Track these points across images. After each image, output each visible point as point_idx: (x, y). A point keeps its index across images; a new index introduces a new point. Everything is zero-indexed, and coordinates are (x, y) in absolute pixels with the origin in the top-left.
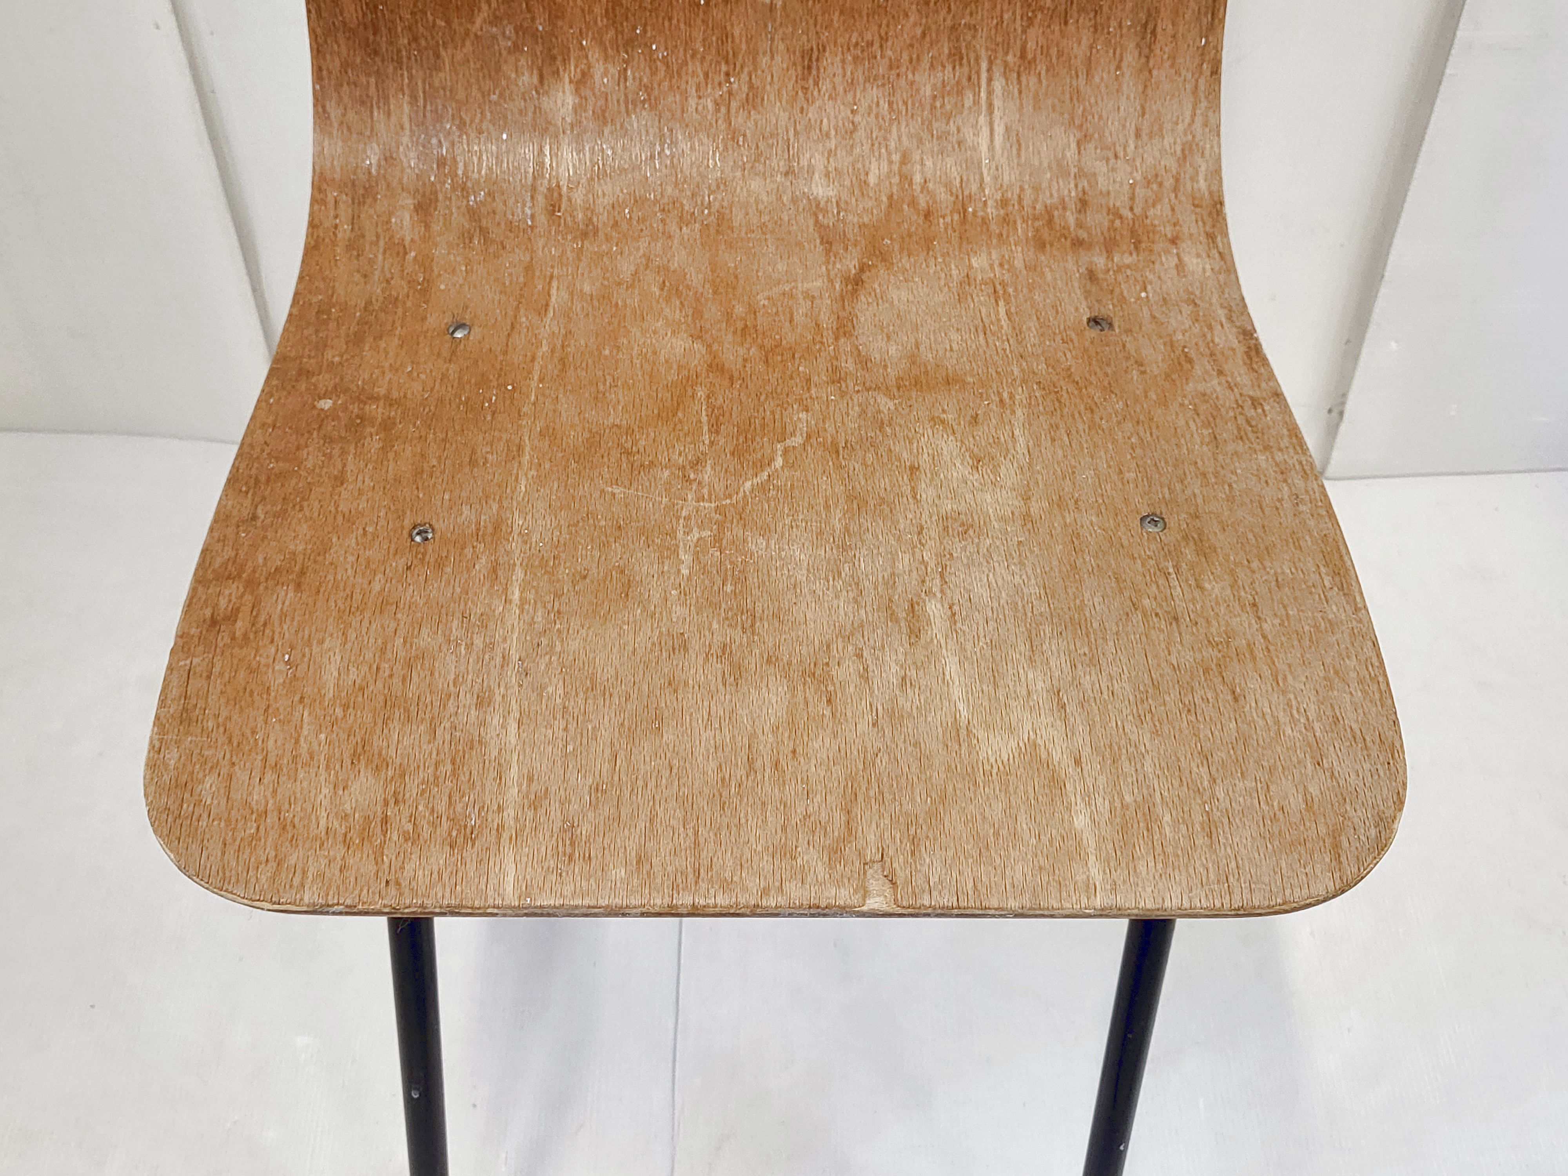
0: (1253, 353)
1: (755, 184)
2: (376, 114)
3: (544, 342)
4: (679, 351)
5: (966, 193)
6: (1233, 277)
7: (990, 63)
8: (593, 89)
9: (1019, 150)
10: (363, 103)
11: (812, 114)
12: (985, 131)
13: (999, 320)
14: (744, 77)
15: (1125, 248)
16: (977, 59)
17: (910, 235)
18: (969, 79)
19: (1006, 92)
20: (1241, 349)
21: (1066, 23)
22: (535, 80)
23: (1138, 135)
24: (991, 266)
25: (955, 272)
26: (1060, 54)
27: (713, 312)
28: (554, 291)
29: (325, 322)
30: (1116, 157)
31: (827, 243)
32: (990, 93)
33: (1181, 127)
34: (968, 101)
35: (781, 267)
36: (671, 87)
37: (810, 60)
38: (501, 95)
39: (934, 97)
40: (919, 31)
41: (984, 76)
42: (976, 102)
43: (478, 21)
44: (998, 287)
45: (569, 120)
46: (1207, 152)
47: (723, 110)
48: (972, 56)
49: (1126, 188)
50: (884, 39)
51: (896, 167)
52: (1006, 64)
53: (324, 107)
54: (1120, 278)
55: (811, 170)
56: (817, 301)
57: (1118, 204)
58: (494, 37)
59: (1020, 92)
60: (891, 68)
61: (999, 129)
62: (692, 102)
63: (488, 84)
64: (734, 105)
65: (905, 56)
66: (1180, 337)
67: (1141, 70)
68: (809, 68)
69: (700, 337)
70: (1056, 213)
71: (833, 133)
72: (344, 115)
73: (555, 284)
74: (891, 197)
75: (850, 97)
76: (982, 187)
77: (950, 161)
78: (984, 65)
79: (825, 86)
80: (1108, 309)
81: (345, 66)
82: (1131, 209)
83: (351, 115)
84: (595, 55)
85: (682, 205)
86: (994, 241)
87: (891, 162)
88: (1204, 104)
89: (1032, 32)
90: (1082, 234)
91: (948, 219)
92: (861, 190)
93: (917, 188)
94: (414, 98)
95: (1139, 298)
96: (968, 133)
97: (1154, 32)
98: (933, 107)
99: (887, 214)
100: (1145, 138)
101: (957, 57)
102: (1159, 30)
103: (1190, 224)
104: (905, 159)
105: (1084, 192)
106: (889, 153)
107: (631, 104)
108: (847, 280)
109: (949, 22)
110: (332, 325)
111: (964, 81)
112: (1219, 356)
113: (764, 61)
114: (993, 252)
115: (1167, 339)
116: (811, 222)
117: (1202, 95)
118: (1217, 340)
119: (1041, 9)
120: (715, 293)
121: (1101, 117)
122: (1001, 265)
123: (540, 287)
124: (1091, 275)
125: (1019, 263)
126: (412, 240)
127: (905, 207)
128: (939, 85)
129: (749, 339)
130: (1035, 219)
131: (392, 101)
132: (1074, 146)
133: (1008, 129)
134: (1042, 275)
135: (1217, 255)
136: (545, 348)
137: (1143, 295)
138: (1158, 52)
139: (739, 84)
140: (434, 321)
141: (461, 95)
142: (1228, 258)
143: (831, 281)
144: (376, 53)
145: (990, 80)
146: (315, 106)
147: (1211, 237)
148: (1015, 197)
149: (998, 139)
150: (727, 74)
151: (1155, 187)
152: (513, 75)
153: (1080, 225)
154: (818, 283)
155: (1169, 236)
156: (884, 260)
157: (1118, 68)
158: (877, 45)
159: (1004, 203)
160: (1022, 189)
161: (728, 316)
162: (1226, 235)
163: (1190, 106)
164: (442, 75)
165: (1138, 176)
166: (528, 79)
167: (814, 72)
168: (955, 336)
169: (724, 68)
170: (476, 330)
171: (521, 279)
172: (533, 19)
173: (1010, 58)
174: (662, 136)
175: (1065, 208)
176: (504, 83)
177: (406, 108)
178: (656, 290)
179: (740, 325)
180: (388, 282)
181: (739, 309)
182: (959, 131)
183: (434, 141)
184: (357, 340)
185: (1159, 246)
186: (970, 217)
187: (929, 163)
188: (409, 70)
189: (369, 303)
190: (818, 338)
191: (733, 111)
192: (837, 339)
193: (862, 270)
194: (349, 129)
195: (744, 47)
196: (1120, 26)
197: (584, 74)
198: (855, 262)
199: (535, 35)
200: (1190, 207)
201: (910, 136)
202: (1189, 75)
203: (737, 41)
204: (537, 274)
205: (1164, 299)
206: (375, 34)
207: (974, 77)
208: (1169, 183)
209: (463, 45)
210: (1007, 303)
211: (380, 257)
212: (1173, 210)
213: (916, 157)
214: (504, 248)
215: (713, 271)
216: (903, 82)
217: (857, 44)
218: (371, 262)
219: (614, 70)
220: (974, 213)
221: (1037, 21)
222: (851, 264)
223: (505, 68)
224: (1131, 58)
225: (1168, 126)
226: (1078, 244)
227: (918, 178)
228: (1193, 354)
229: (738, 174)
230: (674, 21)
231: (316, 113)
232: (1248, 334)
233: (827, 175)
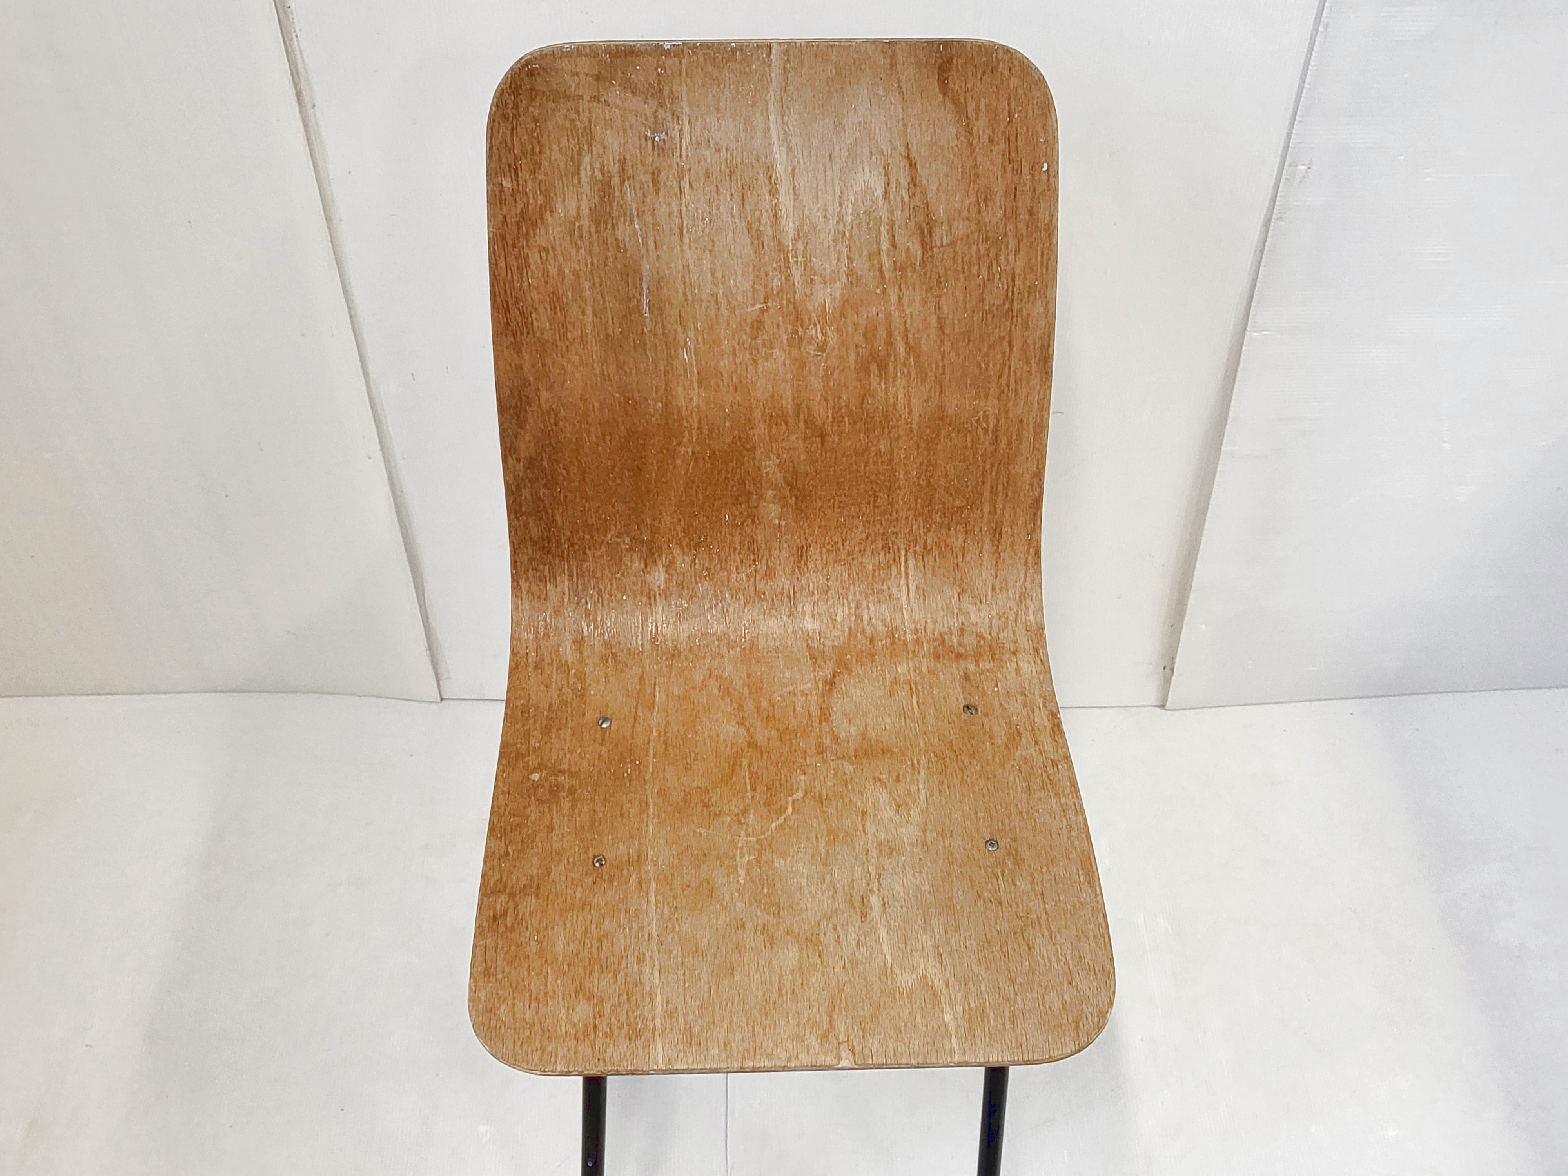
0: (1056, 729)
1: (772, 622)
2: (548, 585)
3: (654, 730)
4: (731, 734)
5: (894, 625)
6: (1048, 676)
7: (906, 551)
8: (676, 570)
9: (924, 600)
10: (541, 580)
11: (804, 581)
12: (904, 589)
13: (913, 708)
14: (764, 561)
15: (986, 658)
16: (899, 550)
17: (862, 652)
18: (894, 560)
19: (916, 566)
20: (1049, 726)
21: (949, 530)
22: (642, 566)
23: (993, 589)
24: (909, 671)
25: (888, 676)
26: (946, 546)
27: (749, 706)
28: (657, 694)
29: (527, 719)
30: (981, 602)
31: (814, 658)
32: (906, 567)
33: (1018, 584)
34: (894, 572)
35: (787, 675)
36: (721, 569)
37: (802, 551)
38: (623, 575)
39: (874, 571)
40: (864, 536)
41: (903, 559)
42: (899, 572)
43: (609, 536)
44: (913, 686)
45: (662, 587)
46: (1034, 599)
47: (752, 580)
48: (895, 547)
49: (987, 621)
50: (844, 541)
51: (853, 611)
52: (915, 551)
53: (518, 583)
54: (982, 677)
55: (804, 613)
56: (809, 697)
57: (982, 630)
58: (618, 544)
59: (924, 567)
60: (849, 555)
61: (912, 588)
62: (734, 576)
63: (615, 569)
64: (758, 577)
65: (857, 549)
66: (1015, 718)
67: (993, 554)
68: (802, 556)
69: (743, 724)
70: (946, 637)
71: (816, 592)
72: (530, 587)
73: (657, 689)
74: (850, 629)
75: (825, 572)
76: (903, 623)
77: (884, 607)
78: (903, 552)
79: (811, 565)
80: (975, 699)
81: (531, 560)
82: (990, 634)
83: (534, 587)
84: (677, 551)
85: (729, 636)
86: (911, 655)
87: (850, 608)
88: (1031, 571)
89: (930, 534)
90: (962, 650)
91: (884, 642)
92: (833, 624)
93: (866, 623)
94: (571, 576)
95: (993, 690)
96: (894, 591)
97: (1000, 534)
98: (874, 576)
99: (849, 639)
100: (998, 591)
101: (886, 548)
102: (1003, 531)
103: (1024, 641)
104: (858, 607)
105: (963, 624)
106: (849, 603)
107: (698, 578)
108: (825, 682)
109: (881, 531)
110: (531, 721)
111: (891, 562)
112: (1037, 731)
113: (775, 553)
114: (910, 662)
115: (1008, 721)
116: (805, 645)
117: (1030, 566)
118: (1036, 719)
119: (935, 523)
120: (750, 693)
121: (971, 580)
122: (915, 671)
123: (649, 691)
124: (966, 677)
125: (924, 670)
126: (573, 663)
127: (859, 634)
128: (877, 564)
129: (771, 725)
130: (934, 641)
131: (558, 578)
132: (956, 596)
133: (917, 587)
134: (938, 677)
135: (1039, 662)
136: (655, 734)
137: (996, 689)
138: (1003, 543)
139: (762, 567)
140: (591, 716)
141: (599, 575)
142: (1046, 664)
143: (817, 683)
144: (549, 552)
145: (906, 562)
146: (512, 582)
147: (1036, 650)
148: (922, 628)
149: (912, 594)
150: (754, 561)
151: (1003, 619)
152: (629, 564)
153: (960, 644)
154: (809, 685)
155: (1012, 649)
156: (847, 668)
157: (981, 552)
158: (840, 543)
159: (916, 631)
160: (926, 622)
161: (758, 708)
162: (1045, 648)
163: (1023, 572)
164: (588, 564)
165: (994, 613)
166: (638, 565)
167: (804, 558)
168: (887, 720)
169: (752, 557)
170: (614, 722)
171: (638, 687)
172: (641, 534)
173: (917, 548)
174: (716, 596)
175: (951, 634)
176: (624, 567)
177: (567, 583)
178: (716, 691)
179: (765, 714)
180: (560, 690)
181: (765, 704)
182: (889, 589)
183: (583, 601)
184: (547, 730)
185: (1006, 657)
186: (896, 640)
187: (872, 608)
188: (568, 561)
189: (551, 705)
190: (810, 723)
191: (757, 581)
192: (820, 723)
193: (834, 676)
194: (532, 594)
195: (763, 545)
196: (981, 530)
197: (670, 562)
198: (830, 670)
199: (642, 542)
200: (1024, 632)
201: (861, 593)
202: (1022, 556)
203: (759, 543)
204: (647, 682)
205: (1008, 692)
206: (549, 543)
207: (897, 559)
208: (1012, 617)
209: (600, 548)
210: (917, 696)
211: (555, 673)
212: (1014, 633)
213: (865, 604)
214: (626, 666)
215: (748, 677)
216: (856, 561)
217: (828, 543)
218: (550, 677)
219: (688, 559)
220: (899, 639)
221: (932, 530)
222: (828, 672)
223: (624, 559)
224: (987, 546)
225: (1011, 584)
226: (959, 656)
227: (866, 617)
228: (1022, 730)
229: (762, 617)
230: (723, 533)
231: (513, 588)
232: (1054, 715)
233: (813, 616)
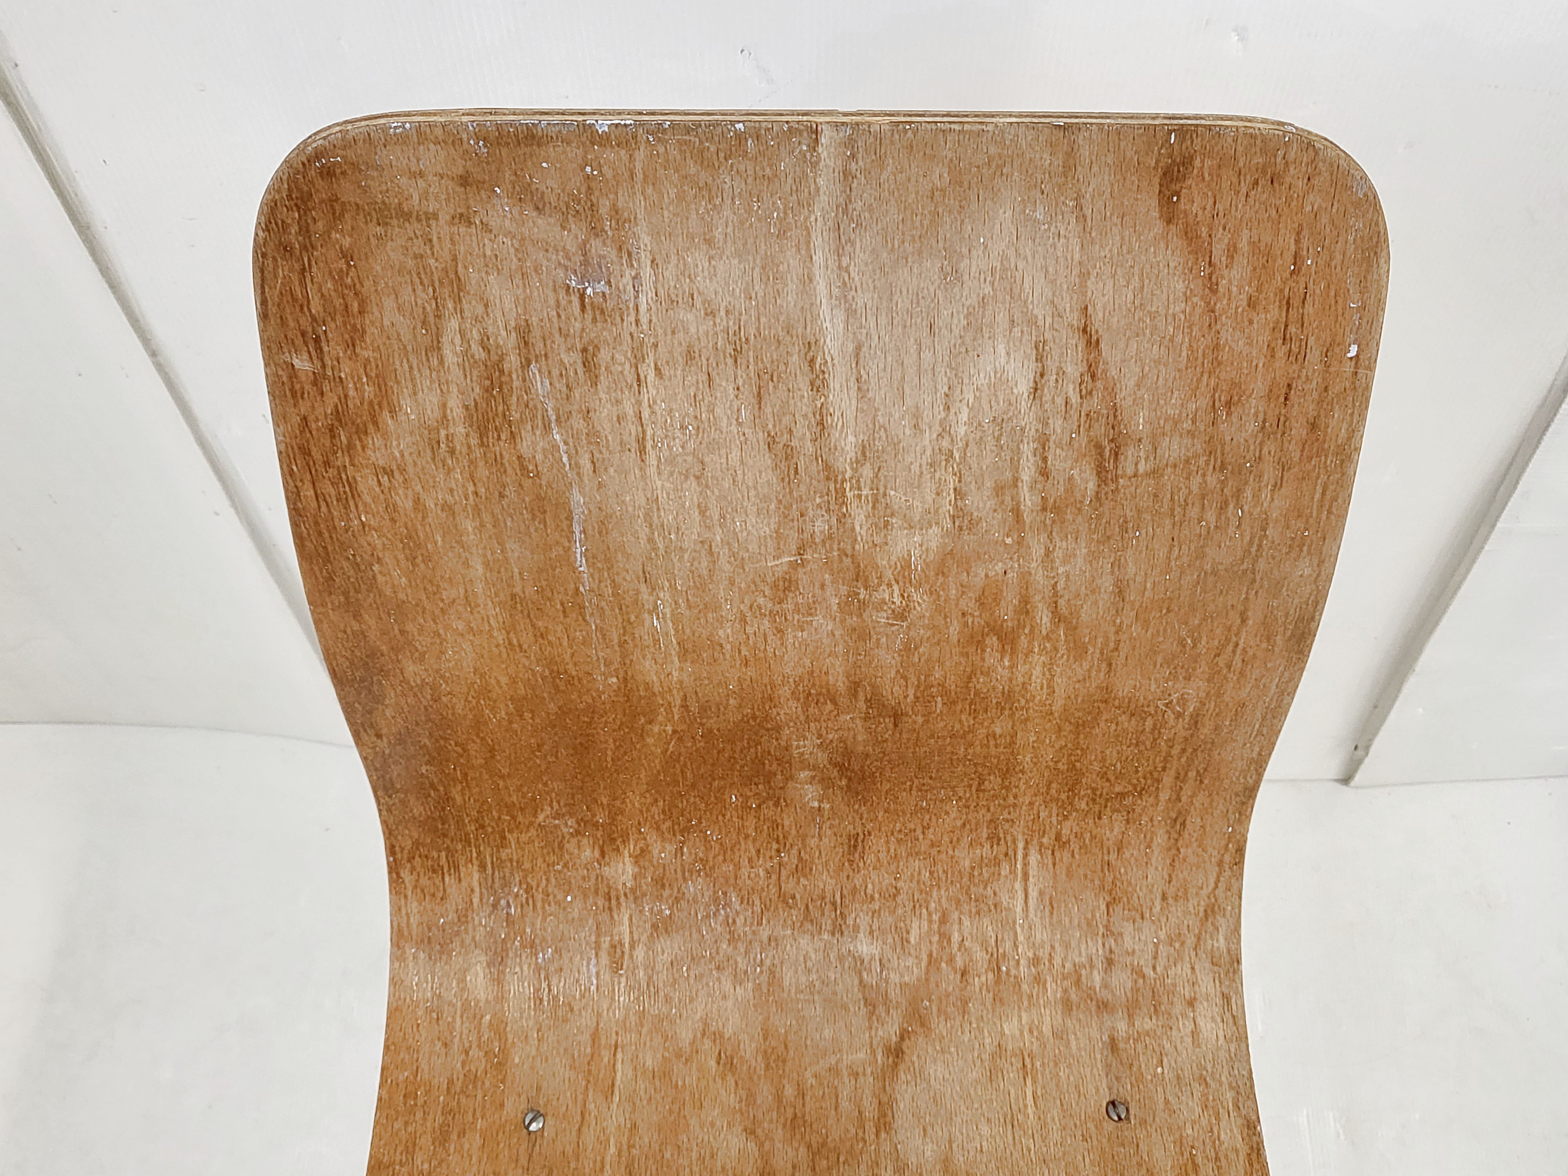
0: (1254, 1156)
1: (804, 941)
2: (447, 879)
3: (612, 1141)
4: (734, 1153)
5: (1001, 951)
6: (1243, 1046)
7: (1027, 842)
8: (651, 862)
9: (1052, 913)
10: (434, 871)
11: (858, 881)
12: (1020, 895)
13: (1026, 1106)
14: (794, 851)
15: (1145, 1010)
16: (1014, 842)
17: (948, 995)
18: (1006, 855)
19: (1041, 864)
20: (1243, 1150)
21: (1100, 818)
22: (597, 854)
23: (1164, 898)
24: (1022, 1033)
25: (988, 1041)
26: (1093, 837)
27: (765, 1093)
28: (619, 1066)
29: (412, 1111)
30: (1142, 918)
31: (871, 1005)
32: (1025, 865)
33: (1204, 892)
34: (1005, 869)
35: (827, 1033)
36: (725, 860)
37: (856, 840)
38: (565, 865)
39: (973, 868)
40: (959, 823)
41: (1020, 856)
42: (1013, 871)
43: (541, 817)
44: (1028, 1061)
45: (629, 885)
46: (1228, 913)
47: (774, 877)
48: (1009, 838)
49: (1151, 946)
50: (925, 829)
51: (935, 926)
52: (1041, 845)
53: (398, 874)
54: (1140, 1047)
55: (856, 928)
56: (861, 1079)
57: (1142, 963)
58: (556, 826)
59: (1054, 864)
60: (932, 845)
61: (1033, 894)
62: (745, 871)
63: (552, 858)
64: (784, 872)
65: (946, 838)
66: (1190, 1132)
67: (1169, 849)
68: (855, 847)
69: (753, 1132)
70: (1083, 972)
71: (877, 896)
72: (417, 881)
73: (619, 1055)
74: (930, 955)
75: (893, 867)
76: (1016, 946)
77: (986, 921)
78: (1021, 845)
79: (870, 859)
80: (1126, 1091)
81: (417, 844)
82: (1154, 968)
83: (424, 881)
84: (652, 837)
85: (736, 962)
86: (1026, 1003)
87: (930, 922)
88: (1228, 873)
89: (1068, 824)
90: (1106, 995)
91: (983, 979)
92: (903, 948)
93: (955, 947)
94: (482, 867)
95: (1155, 1075)
96: (1004, 899)
97: (1183, 824)
98: (971, 876)
99: (928, 971)
100: (1170, 901)
101: (994, 839)
102: (1188, 822)
103: (1207, 985)
104: (944, 920)
105: (1111, 951)
106: (930, 914)
107: (688, 873)
108: (888, 1050)
109: (988, 817)
110: (419, 1115)
111: (1001, 857)
112: (1224, 1162)
113: (813, 842)
114: (1024, 1016)
115: (1177, 1136)
116: (856, 982)
117: (1227, 867)
118: (1223, 1136)
119: (1077, 810)
120: (767, 1067)
121: (1130, 883)
122: (1031, 1031)
123: (606, 1060)
124: (1113, 1045)
125: (1046, 1030)
126: (487, 1001)
127: (944, 965)
128: (978, 859)
129: (798, 1136)
130: (1064, 978)
131: (463, 869)
132: (1103, 907)
133: (1041, 893)
134: (1068, 1045)
135: (1231, 1021)
136: (613, 1150)
137: (1159, 1070)
138: (1187, 836)
139: (790, 859)
140: (513, 1107)
141: (527, 865)
142: (1241, 1022)
143: (873, 1052)
144: (445, 835)
145: (1025, 856)
146: (390, 873)
147: (1226, 998)
148: (1047, 956)
149: (1032, 903)
150: (778, 851)
151: (1177, 945)
152: (576, 851)
153: (1105, 986)
154: (861, 1055)
155: (1187, 997)
156: (923, 1025)
157: (1149, 847)
158: (919, 831)
159: (1035, 961)
160: (1053, 947)
161: (779, 1097)
162: (1240, 994)
163: (1215, 875)
164: (508, 851)
165: (1162, 935)
166: (588, 853)
167: (860, 848)
168: (985, 1129)
169: (775, 846)
170: (550, 1121)
171: (589, 1050)
172: (594, 815)
173: (1045, 840)
174: (716, 900)
175: (1092, 967)
176: (567, 857)
177: (476, 876)
178: (713, 1063)
179: (789, 1114)
180: (467, 1053)
181: (789, 1091)
182: (995, 894)
183: (503, 902)
184: (442, 1137)
185: (1178, 1008)
186: (1004, 975)
187: (966, 922)
188: (477, 847)
189: (451, 1082)
190: (861, 1134)
191: (783, 878)
192: (877, 1135)
193: (902, 1038)
194: (423, 891)
195: (794, 832)
196: (1151, 820)
197: (642, 850)
198: (896, 1027)
199: (596, 825)
200: (1208, 965)
201: (949, 899)
202: (1215, 853)
203: (786, 828)
204: (603, 1042)
205: (1178, 1077)
206: (443, 824)
207: (1011, 853)
208: (1190, 941)
209: (528, 831)
210: (1034, 1081)
211: (458, 1020)
212: (1193, 968)
213: (956, 915)
214: (572, 1010)
215: (765, 1039)
216: (943, 856)
217: (900, 831)
218: (451, 1026)
219: (671, 848)
220: (1008, 972)
221: (1071, 818)
222: (890, 1030)
223: (567, 846)
224: (1160, 839)
225: (1192, 891)
226: (1104, 1006)
227: (956, 937)
228: (1199, 1160)
229: (789, 932)
230: (728, 816)
231: (391, 881)
232: (1252, 1127)
233: (871, 932)
